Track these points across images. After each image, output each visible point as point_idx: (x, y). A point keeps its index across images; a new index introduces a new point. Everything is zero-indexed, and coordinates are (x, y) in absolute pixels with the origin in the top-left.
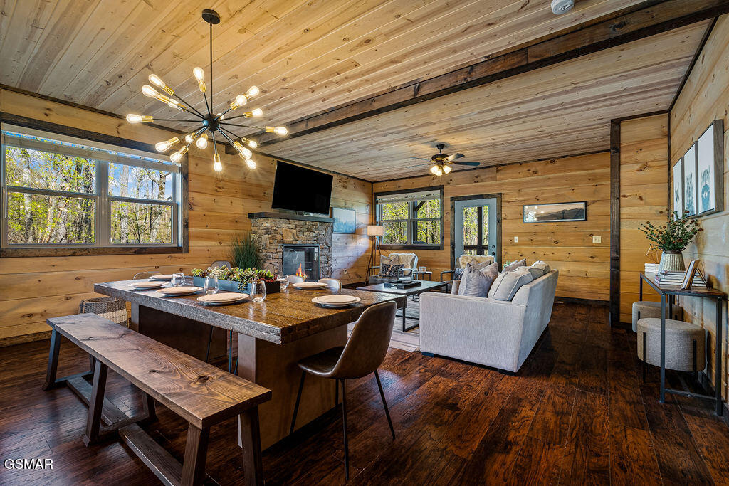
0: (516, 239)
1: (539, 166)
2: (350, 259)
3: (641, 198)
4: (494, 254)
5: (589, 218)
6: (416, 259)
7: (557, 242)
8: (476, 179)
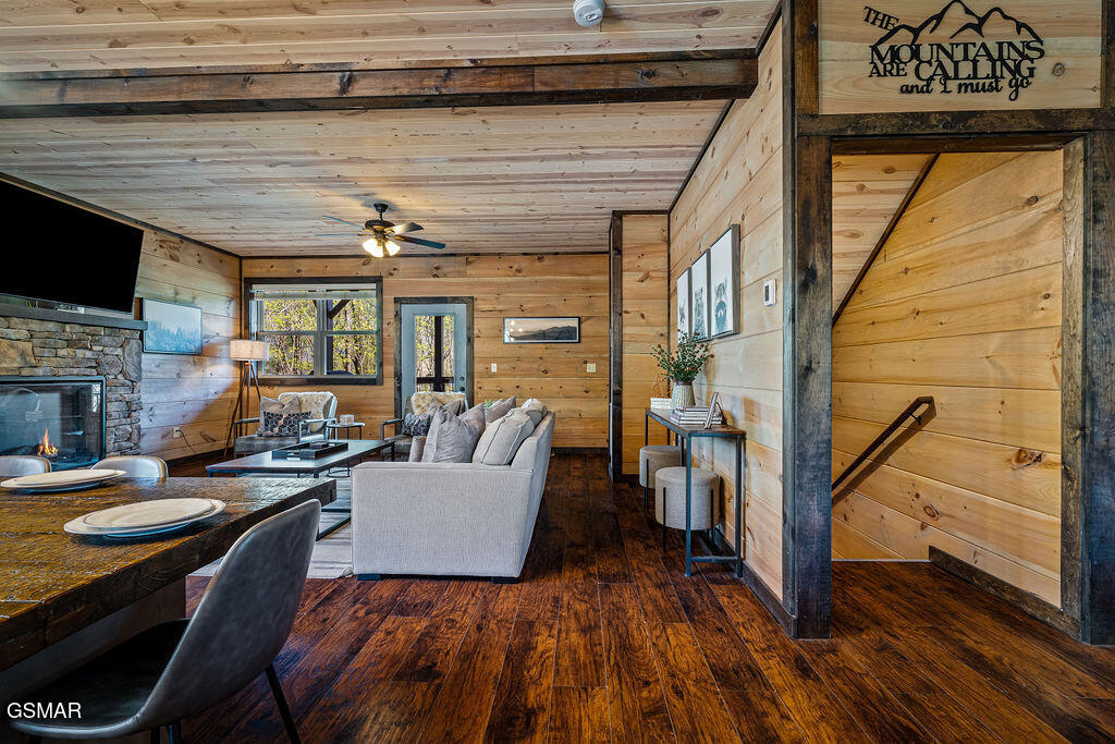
0: (494, 368)
1: (524, 263)
2: (189, 407)
3: (643, 316)
4: (462, 390)
5: (583, 339)
6: (334, 402)
7: (546, 372)
8: (435, 272)
